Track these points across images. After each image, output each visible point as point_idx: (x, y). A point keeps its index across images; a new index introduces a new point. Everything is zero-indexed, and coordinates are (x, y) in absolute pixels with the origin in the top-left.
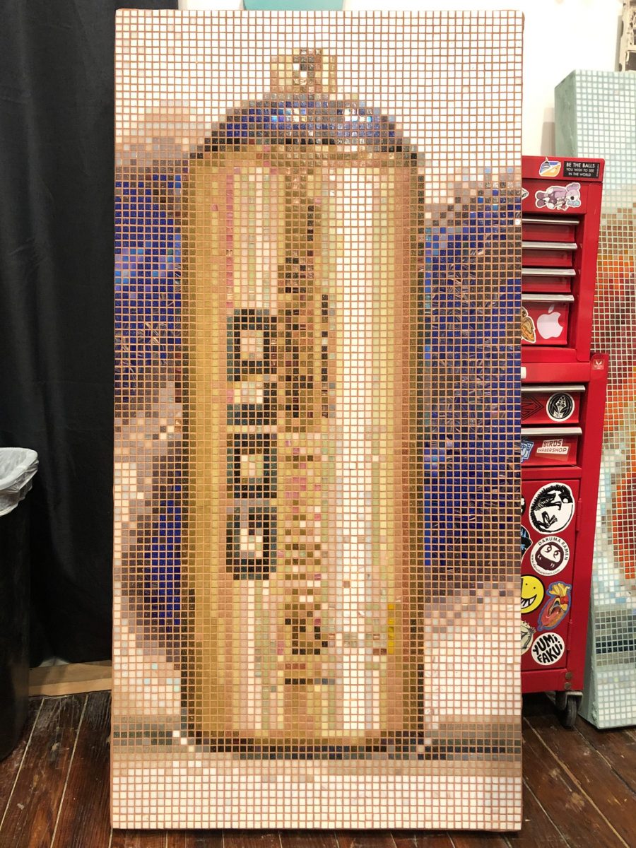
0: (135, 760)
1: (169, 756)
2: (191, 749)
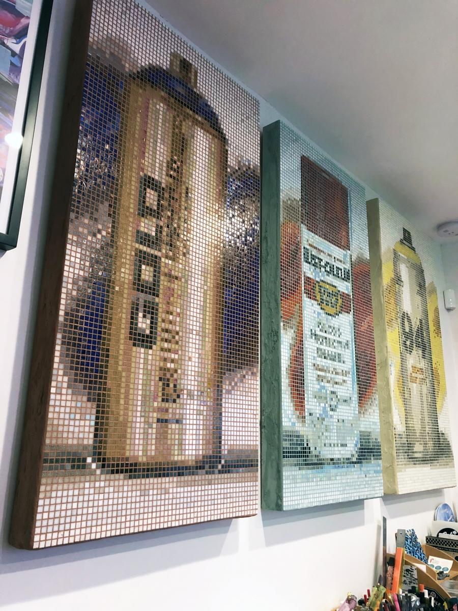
0: (58, 483)
1: (83, 479)
2: (98, 472)
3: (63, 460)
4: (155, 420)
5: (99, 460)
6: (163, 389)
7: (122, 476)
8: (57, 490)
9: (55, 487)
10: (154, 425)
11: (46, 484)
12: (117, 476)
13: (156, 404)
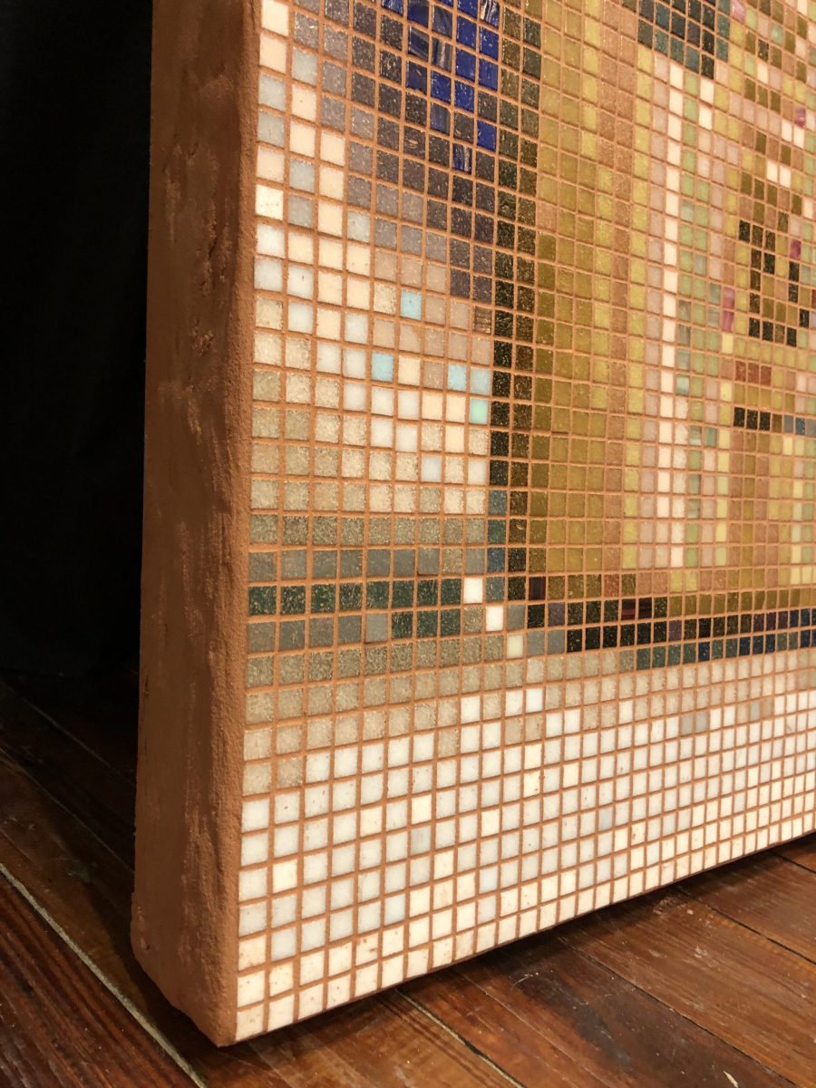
0: (332, 712)
1: (449, 681)
2: (515, 645)
3: (350, 596)
4: (728, 416)
5: (516, 591)
6: (755, 281)
7: (610, 657)
8: (332, 748)
9: (319, 730)
10: (725, 437)
11: (275, 722)
12: (590, 658)
13: (728, 342)
